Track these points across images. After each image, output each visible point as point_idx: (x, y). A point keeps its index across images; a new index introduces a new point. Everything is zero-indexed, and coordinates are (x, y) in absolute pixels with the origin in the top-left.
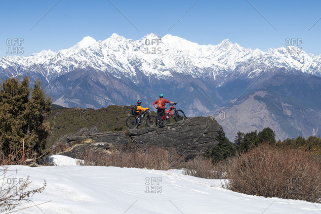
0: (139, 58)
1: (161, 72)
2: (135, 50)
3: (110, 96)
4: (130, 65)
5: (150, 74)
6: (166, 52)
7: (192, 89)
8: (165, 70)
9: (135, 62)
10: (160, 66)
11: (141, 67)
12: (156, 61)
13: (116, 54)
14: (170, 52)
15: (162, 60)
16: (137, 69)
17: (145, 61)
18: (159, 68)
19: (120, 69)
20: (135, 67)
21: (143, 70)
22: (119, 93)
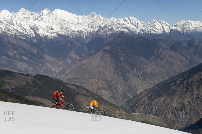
0: (36, 25)
1: (50, 34)
2: (35, 20)
3: (16, 51)
4: (31, 30)
5: (44, 35)
6: (55, 21)
7: (69, 44)
8: (53, 33)
9: (34, 28)
10: (50, 30)
11: (38, 31)
12: (48, 27)
13: (22, 23)
14: (58, 20)
15: (52, 26)
16: (35, 33)
17: (41, 27)
18: (49, 32)
19: (25, 32)
20: (34, 31)
21: (40, 33)
22: (23, 48)
